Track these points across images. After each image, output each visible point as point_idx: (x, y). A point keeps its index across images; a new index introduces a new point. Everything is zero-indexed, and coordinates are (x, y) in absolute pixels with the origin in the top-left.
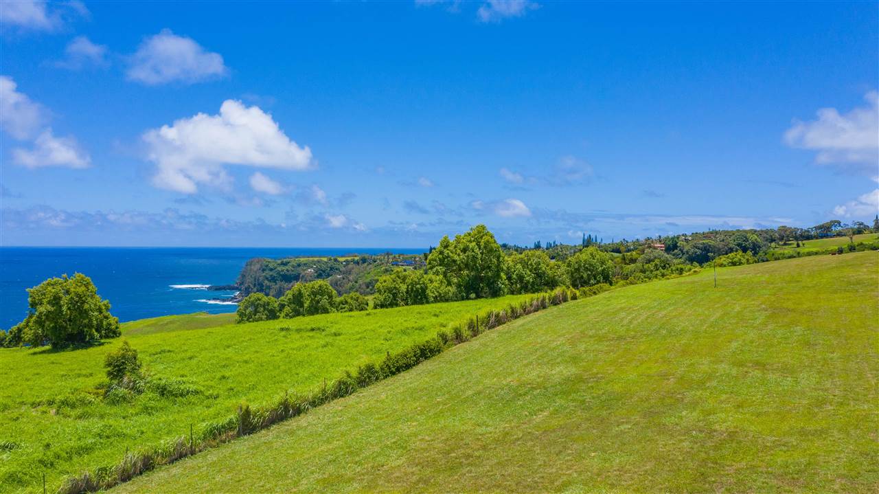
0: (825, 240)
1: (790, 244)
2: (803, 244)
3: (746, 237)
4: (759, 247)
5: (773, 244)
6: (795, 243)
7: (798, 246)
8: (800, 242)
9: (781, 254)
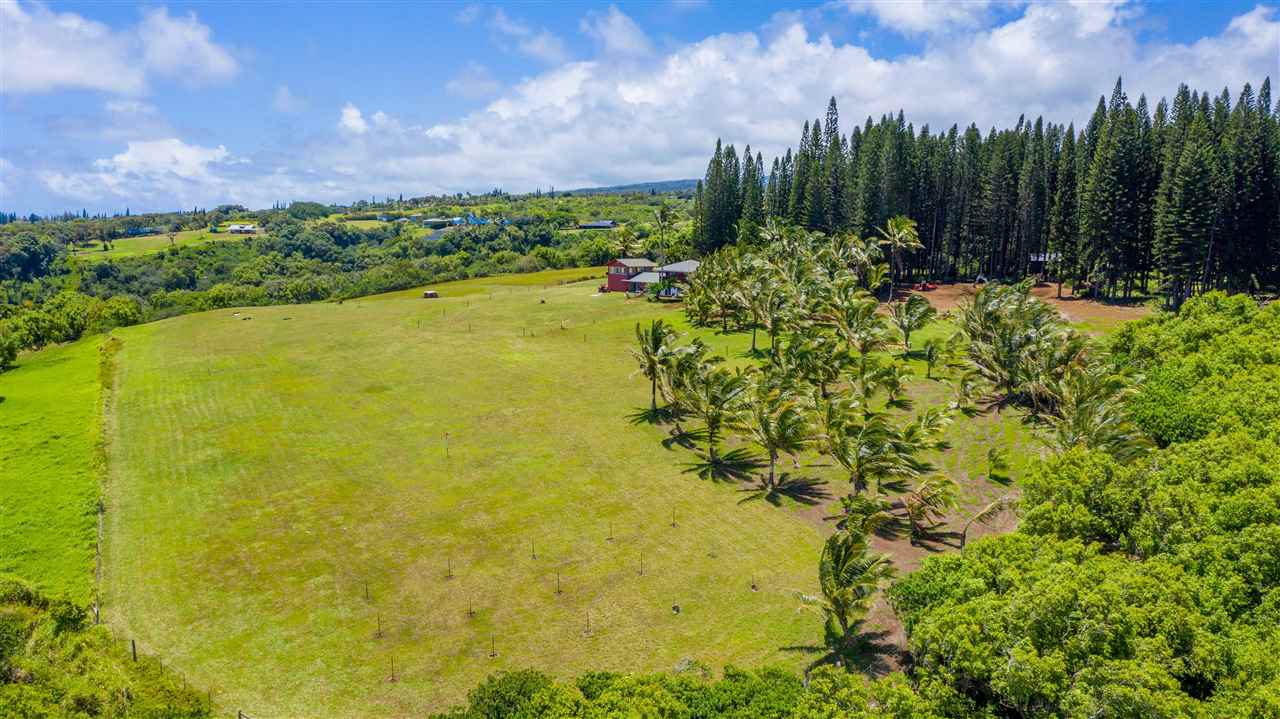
0: (137, 238)
1: (93, 246)
2: (113, 247)
3: (34, 239)
4: (54, 251)
5: (71, 246)
6: (102, 244)
7: (106, 248)
8: (108, 244)
9: (86, 261)
